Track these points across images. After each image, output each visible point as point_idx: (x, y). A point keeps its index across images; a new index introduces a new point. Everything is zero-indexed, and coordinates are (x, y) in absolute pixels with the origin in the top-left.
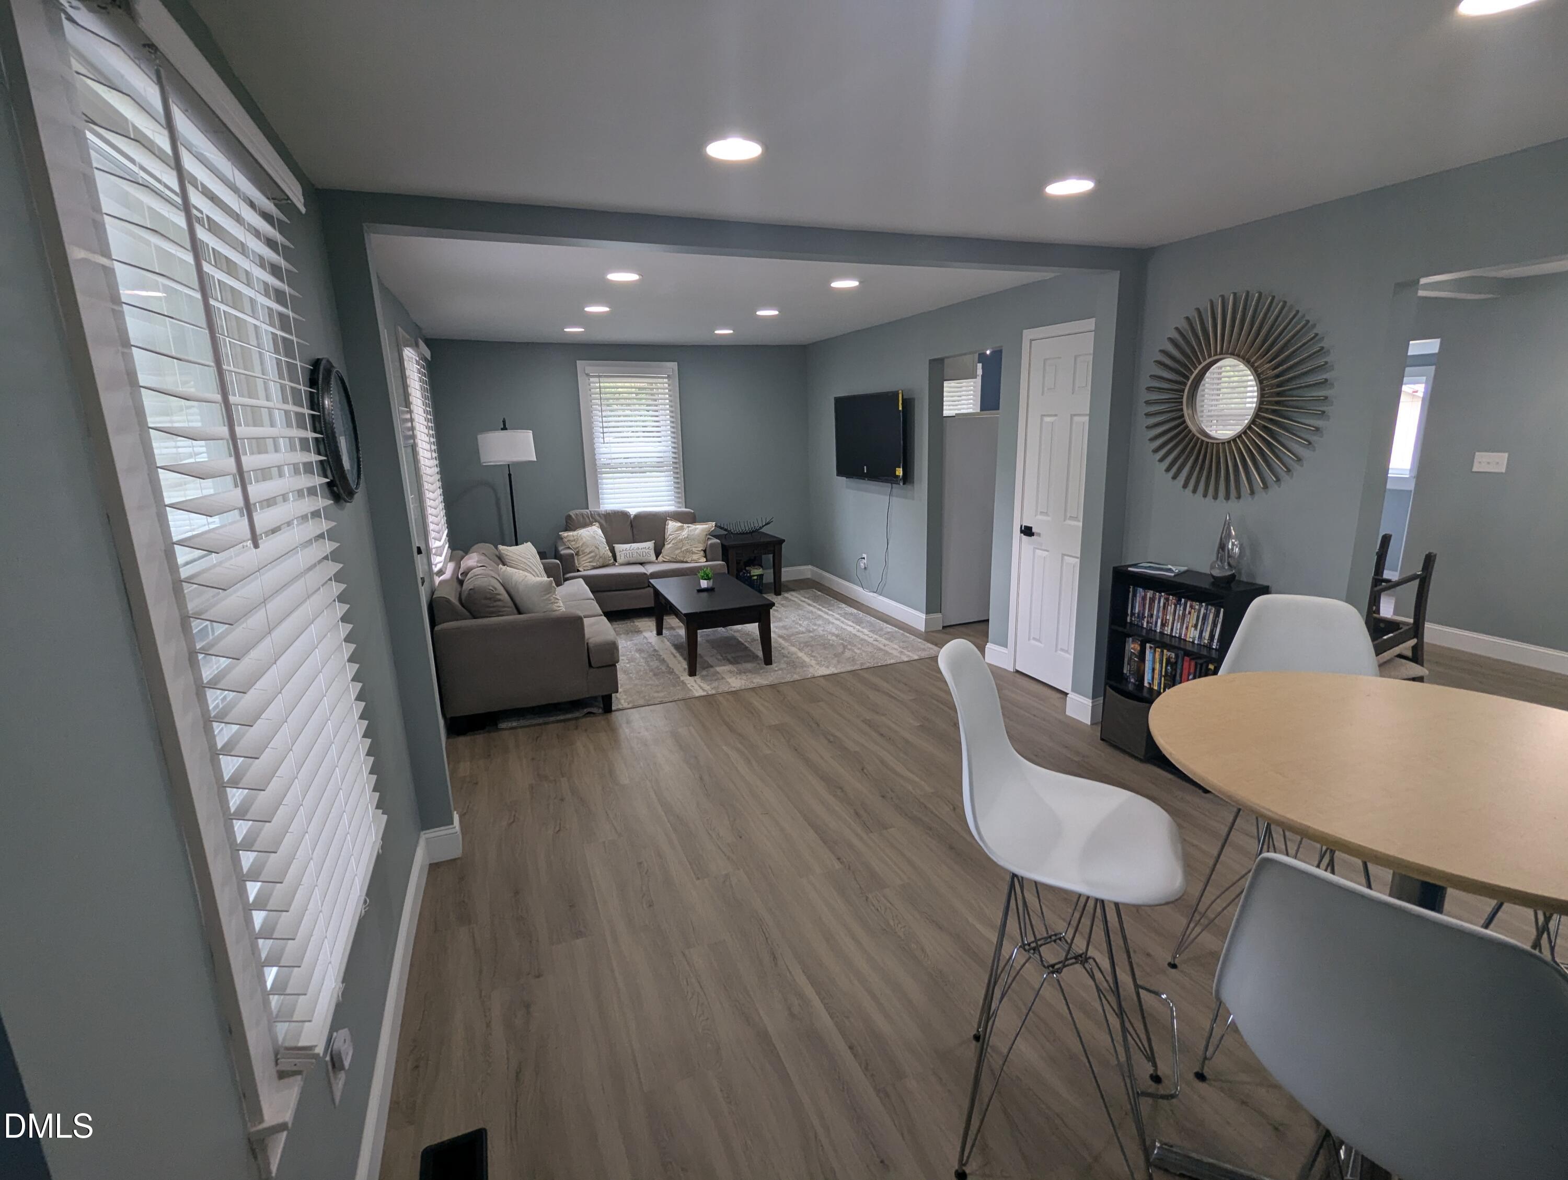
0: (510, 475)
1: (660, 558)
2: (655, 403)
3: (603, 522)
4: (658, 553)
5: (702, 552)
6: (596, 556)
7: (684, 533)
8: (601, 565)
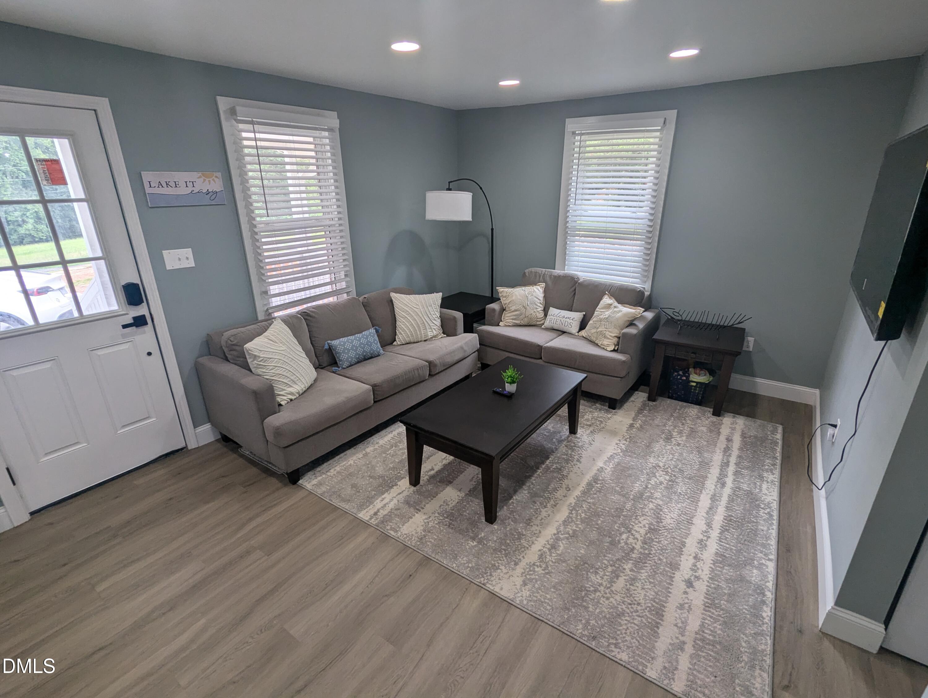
0: (492, 229)
1: (583, 333)
2: (645, 168)
3: (550, 283)
4: (583, 326)
5: (616, 339)
6: (521, 314)
7: (607, 313)
8: (526, 324)
